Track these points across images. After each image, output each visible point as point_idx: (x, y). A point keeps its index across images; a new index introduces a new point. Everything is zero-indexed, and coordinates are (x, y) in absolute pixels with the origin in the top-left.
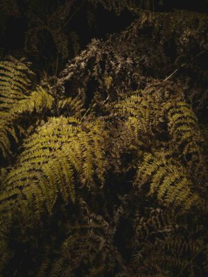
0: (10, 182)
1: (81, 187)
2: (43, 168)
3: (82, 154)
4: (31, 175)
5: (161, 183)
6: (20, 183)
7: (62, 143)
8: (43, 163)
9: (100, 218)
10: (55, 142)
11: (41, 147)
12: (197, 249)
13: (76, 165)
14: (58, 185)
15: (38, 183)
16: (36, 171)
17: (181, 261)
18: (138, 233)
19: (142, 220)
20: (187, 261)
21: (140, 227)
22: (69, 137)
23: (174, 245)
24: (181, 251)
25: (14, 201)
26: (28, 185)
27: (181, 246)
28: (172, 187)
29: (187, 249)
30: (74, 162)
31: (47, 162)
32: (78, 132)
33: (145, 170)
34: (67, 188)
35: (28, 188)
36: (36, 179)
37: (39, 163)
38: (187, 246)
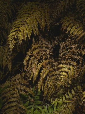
0: (14, 26)
1: (40, 30)
2: (26, 20)
3: (41, 16)
4: (22, 23)
5: (72, 28)
6: (18, 26)
7: (33, 12)
8: (26, 19)
9: (47, 43)
10: (31, 11)
11: (25, 13)
12: (83, 53)
13: (39, 21)
14: (32, 28)
15: (25, 26)
16: (24, 22)
17: (77, 57)
18: (62, 48)
19: (63, 43)
20: (79, 57)
21: (62, 46)
22: (36, 9)
23: (75, 51)
24: (78, 53)
25: (16, 32)
26: (21, 27)
27: (78, 52)
28: (76, 29)
29: (79, 53)
30: (38, 19)
31: (28, 19)
32: (39, 8)
33: (65, 24)
34: (36, 29)
35: (21, 28)
36: (24, 25)
37: (25, 19)
38: (80, 52)
